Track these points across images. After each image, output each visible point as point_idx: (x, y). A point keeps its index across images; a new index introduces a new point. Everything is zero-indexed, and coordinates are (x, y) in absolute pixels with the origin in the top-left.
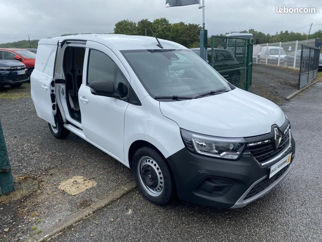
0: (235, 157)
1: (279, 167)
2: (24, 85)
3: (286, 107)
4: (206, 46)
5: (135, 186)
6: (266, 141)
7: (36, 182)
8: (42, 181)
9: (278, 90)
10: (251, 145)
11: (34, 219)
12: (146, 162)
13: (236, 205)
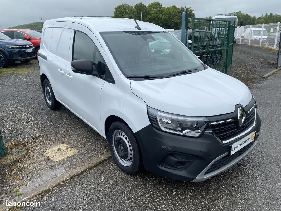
0: (197, 135)
1: (242, 144)
2: (32, 61)
3: (262, 84)
4: (187, 28)
5: (111, 156)
6: (228, 121)
7: (25, 149)
8: (31, 148)
9: (257, 68)
10: (212, 123)
11: (18, 182)
12: (119, 135)
13: (197, 179)
